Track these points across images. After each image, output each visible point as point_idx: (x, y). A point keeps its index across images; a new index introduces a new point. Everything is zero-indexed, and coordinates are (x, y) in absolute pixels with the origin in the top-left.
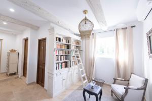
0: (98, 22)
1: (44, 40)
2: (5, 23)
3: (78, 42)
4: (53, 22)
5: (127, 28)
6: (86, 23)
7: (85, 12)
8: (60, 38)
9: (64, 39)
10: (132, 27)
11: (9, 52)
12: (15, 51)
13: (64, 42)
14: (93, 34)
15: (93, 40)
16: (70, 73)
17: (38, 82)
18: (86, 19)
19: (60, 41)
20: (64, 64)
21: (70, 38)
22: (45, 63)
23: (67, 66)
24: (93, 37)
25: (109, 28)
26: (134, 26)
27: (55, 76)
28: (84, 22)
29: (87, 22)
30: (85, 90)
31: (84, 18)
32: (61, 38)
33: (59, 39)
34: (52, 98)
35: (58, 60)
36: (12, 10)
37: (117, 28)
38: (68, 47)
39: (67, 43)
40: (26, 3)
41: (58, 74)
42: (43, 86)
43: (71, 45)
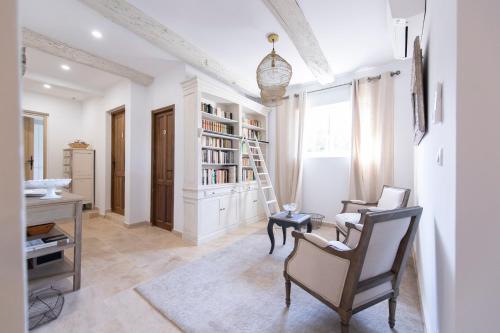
0: (306, 62)
1: (170, 110)
2: (66, 67)
3: (256, 119)
4: (192, 65)
5: (379, 77)
6: (273, 66)
7: (272, 38)
8: (209, 106)
9: (219, 110)
10: (392, 75)
11: (68, 147)
12: (84, 145)
13: (220, 115)
14: (297, 96)
15: (297, 112)
16: (236, 195)
17: (154, 222)
18: (273, 55)
19: (210, 112)
20: (221, 174)
21: (236, 105)
22: (172, 171)
23: (227, 180)
24: (297, 105)
25: (337, 78)
26: (398, 73)
27: (200, 195)
28: (270, 62)
29: (277, 63)
30: (272, 221)
31: (270, 52)
32: (213, 105)
33: (208, 108)
34: (195, 245)
35: (206, 160)
36: (97, 34)
37: (357, 78)
38: (231, 129)
39: (228, 120)
40: (139, 18)
41: (209, 193)
42: (170, 228)
43: (237, 124)
